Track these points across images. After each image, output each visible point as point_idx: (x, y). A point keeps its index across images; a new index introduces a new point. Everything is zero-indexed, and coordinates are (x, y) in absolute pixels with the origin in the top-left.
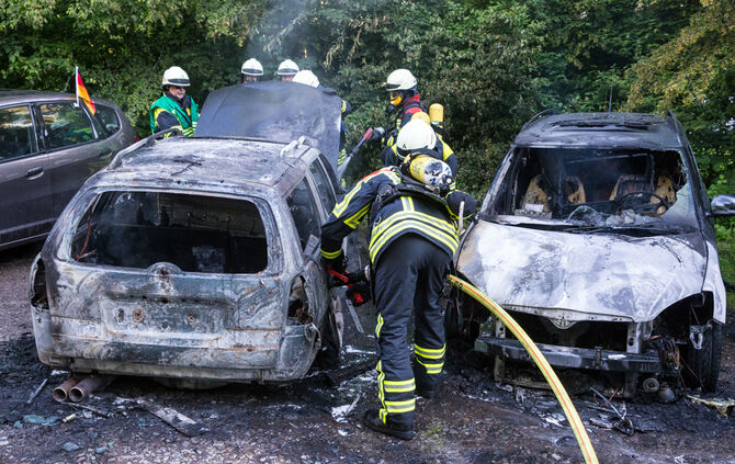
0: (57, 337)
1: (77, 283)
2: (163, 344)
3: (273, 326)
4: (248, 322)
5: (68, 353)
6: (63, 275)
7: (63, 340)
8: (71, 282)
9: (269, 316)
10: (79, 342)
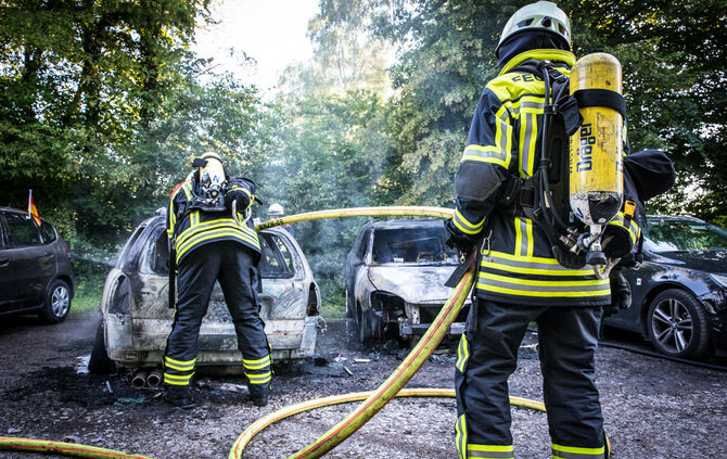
0: (139, 335)
1: (159, 289)
2: (225, 333)
3: (300, 317)
4: (284, 314)
5: (146, 348)
6: (147, 284)
7: (143, 337)
8: (154, 289)
9: (297, 309)
10: (157, 337)
